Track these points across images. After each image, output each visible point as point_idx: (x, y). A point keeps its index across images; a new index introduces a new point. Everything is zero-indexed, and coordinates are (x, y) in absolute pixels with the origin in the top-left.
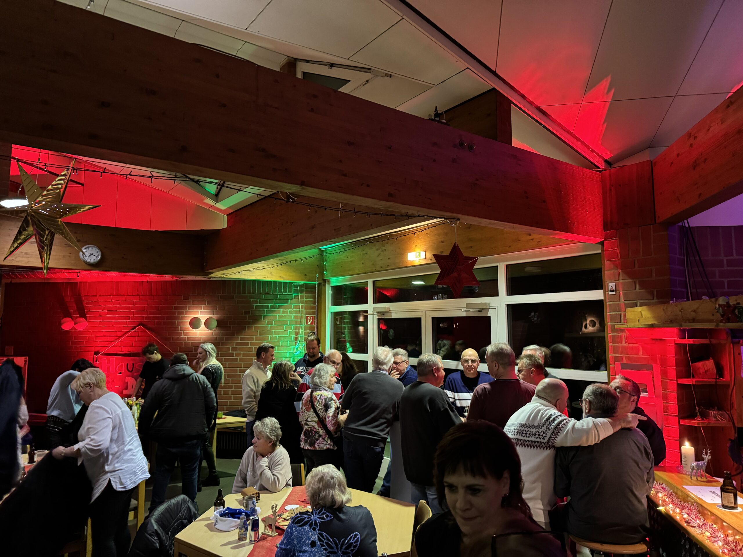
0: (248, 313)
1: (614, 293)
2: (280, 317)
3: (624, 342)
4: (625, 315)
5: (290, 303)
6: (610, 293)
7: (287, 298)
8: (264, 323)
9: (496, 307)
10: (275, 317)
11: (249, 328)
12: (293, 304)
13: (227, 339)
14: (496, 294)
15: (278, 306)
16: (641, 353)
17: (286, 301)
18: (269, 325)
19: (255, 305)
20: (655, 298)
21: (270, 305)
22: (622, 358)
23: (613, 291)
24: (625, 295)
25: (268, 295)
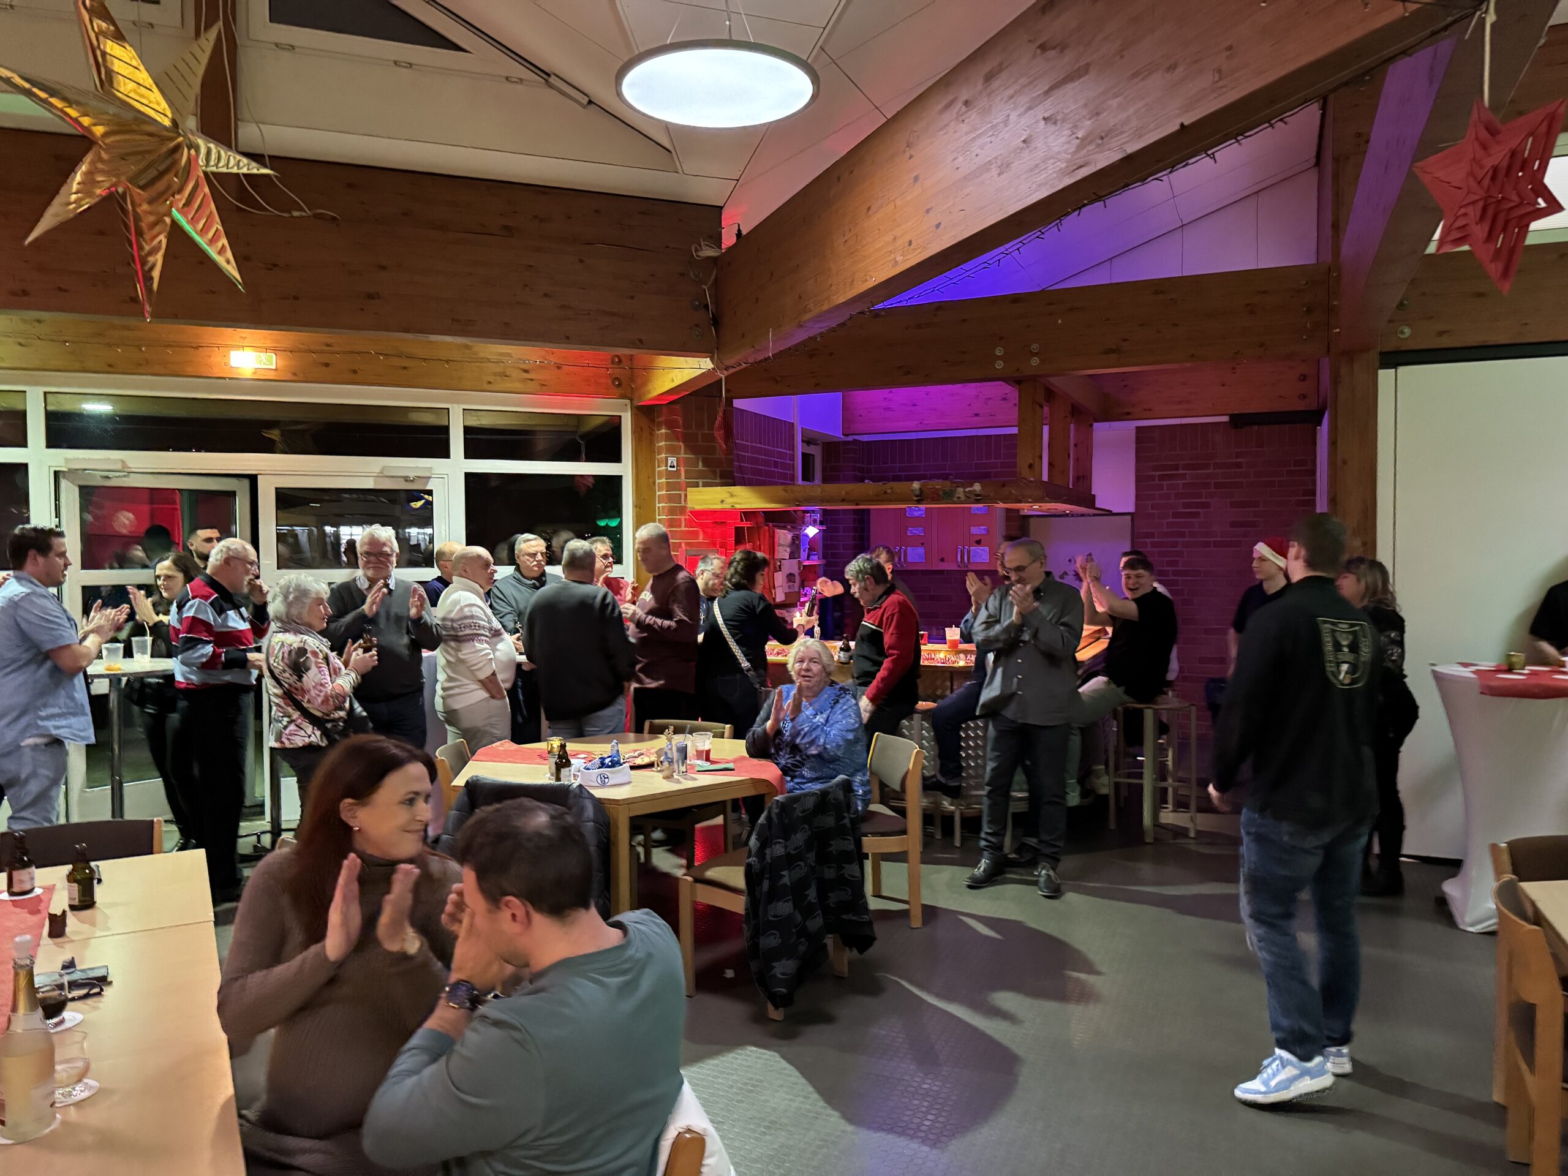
1: (675, 469)
3: (683, 524)
4: (686, 496)
6: (670, 469)
9: (446, 476)
14: (446, 454)
16: (701, 536)
20: (718, 478)
22: (680, 543)
23: (674, 467)
24: (686, 472)
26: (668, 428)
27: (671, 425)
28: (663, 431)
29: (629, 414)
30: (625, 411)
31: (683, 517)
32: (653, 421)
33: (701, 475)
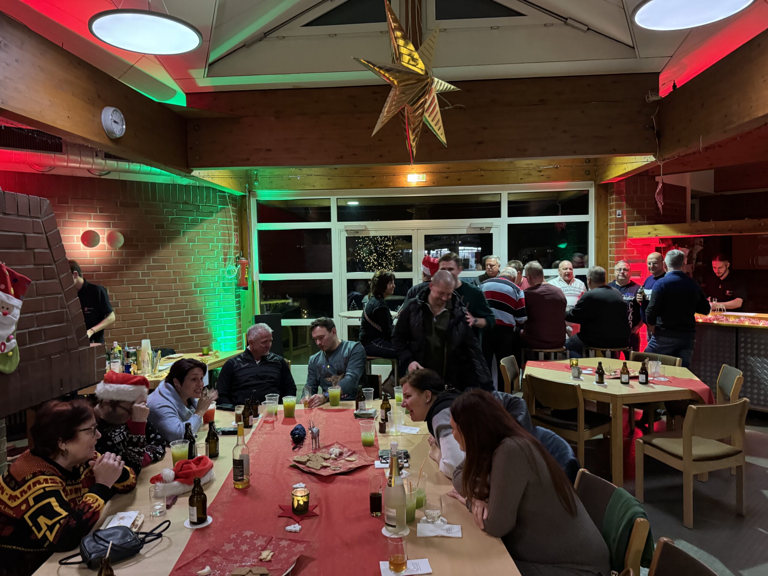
0: (162, 227)
2: (204, 234)
4: (627, 231)
5: (215, 217)
6: (618, 217)
7: (211, 210)
8: (183, 241)
9: (499, 226)
10: (198, 234)
11: (163, 247)
12: (219, 218)
13: (134, 262)
14: (499, 216)
15: (201, 219)
17: (211, 213)
18: (191, 244)
19: (170, 217)
20: (646, 220)
21: (190, 218)
23: (620, 215)
24: (627, 218)
25: (186, 205)
26: (617, 194)
27: (619, 193)
28: (614, 196)
29: (593, 189)
30: (592, 187)
31: (625, 242)
32: (607, 192)
33: (636, 219)
